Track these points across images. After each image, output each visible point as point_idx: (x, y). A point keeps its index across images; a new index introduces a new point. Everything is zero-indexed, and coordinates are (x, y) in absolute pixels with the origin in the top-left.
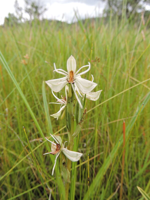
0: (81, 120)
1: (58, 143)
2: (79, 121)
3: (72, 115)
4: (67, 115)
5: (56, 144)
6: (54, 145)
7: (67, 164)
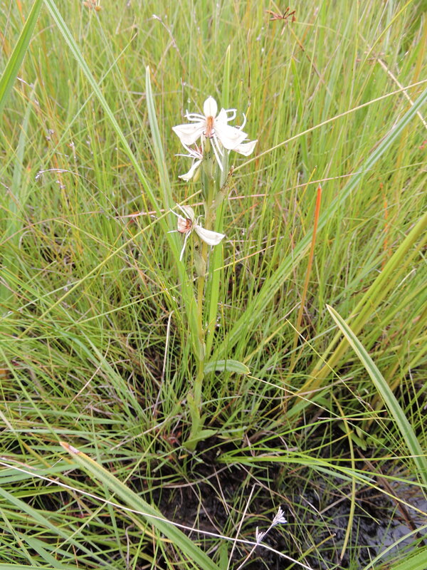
0: (224, 185)
1: (188, 217)
2: (221, 186)
3: (210, 177)
4: (203, 176)
5: (185, 220)
6: (181, 220)
7: (201, 249)
